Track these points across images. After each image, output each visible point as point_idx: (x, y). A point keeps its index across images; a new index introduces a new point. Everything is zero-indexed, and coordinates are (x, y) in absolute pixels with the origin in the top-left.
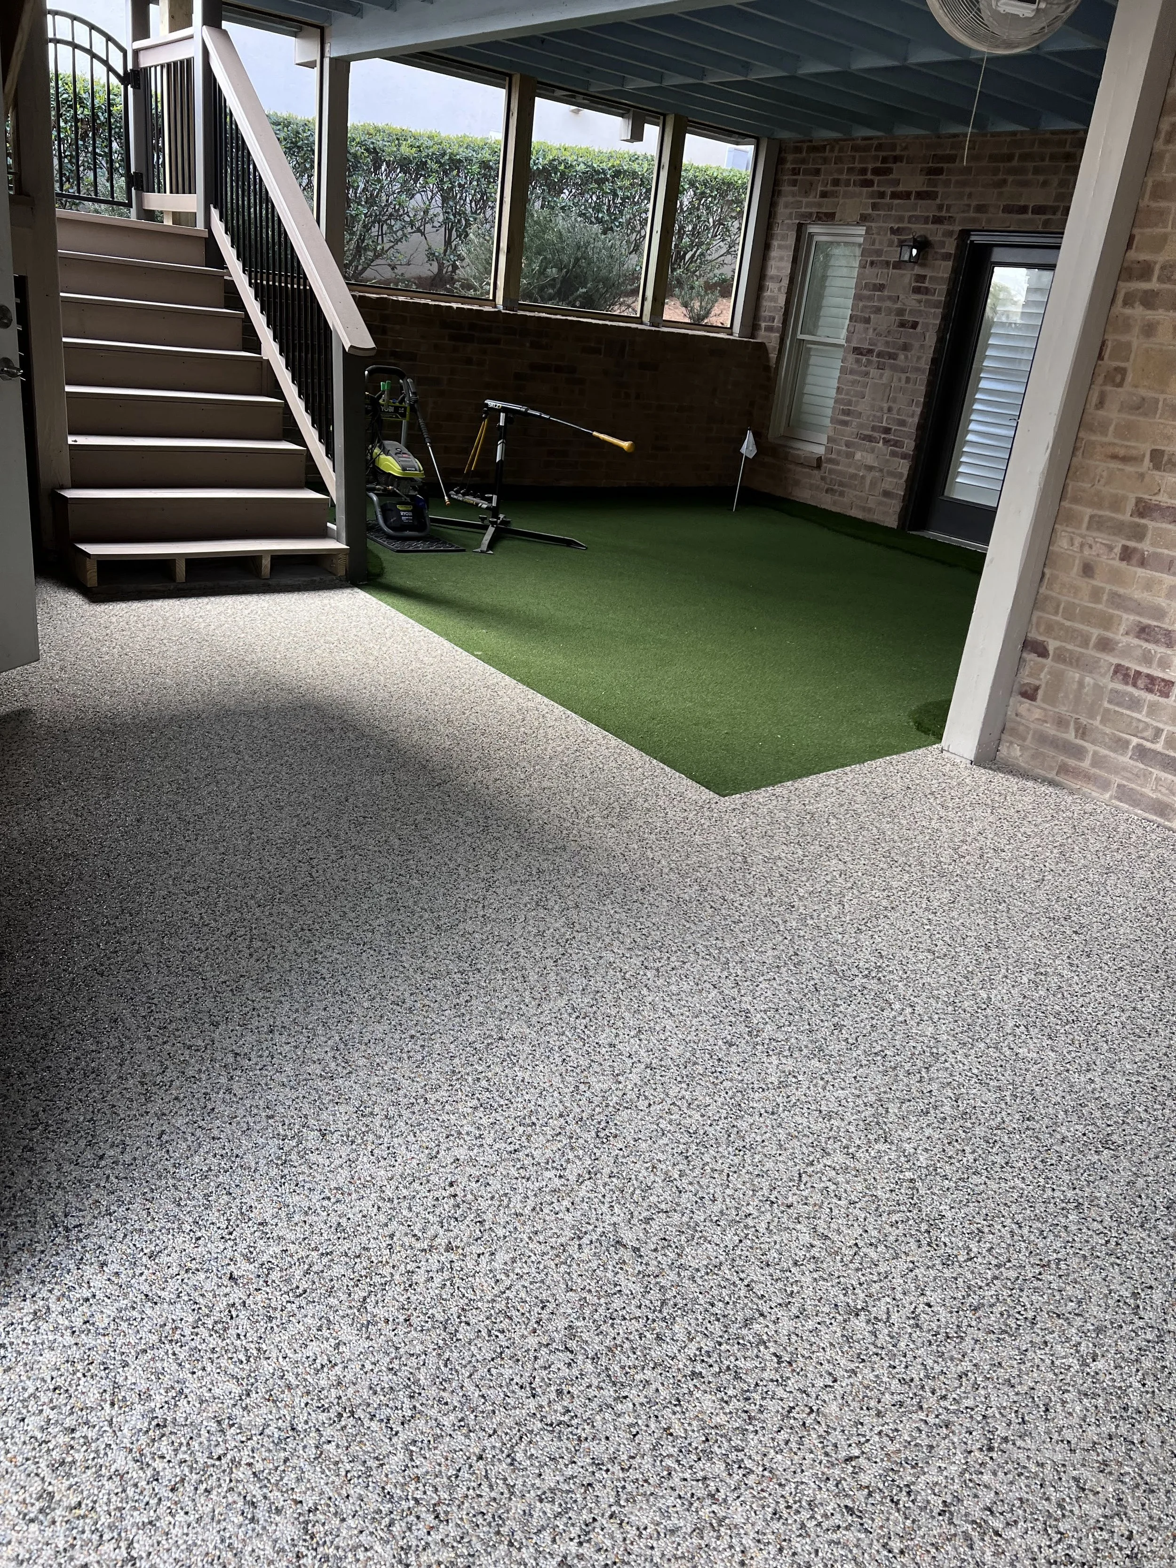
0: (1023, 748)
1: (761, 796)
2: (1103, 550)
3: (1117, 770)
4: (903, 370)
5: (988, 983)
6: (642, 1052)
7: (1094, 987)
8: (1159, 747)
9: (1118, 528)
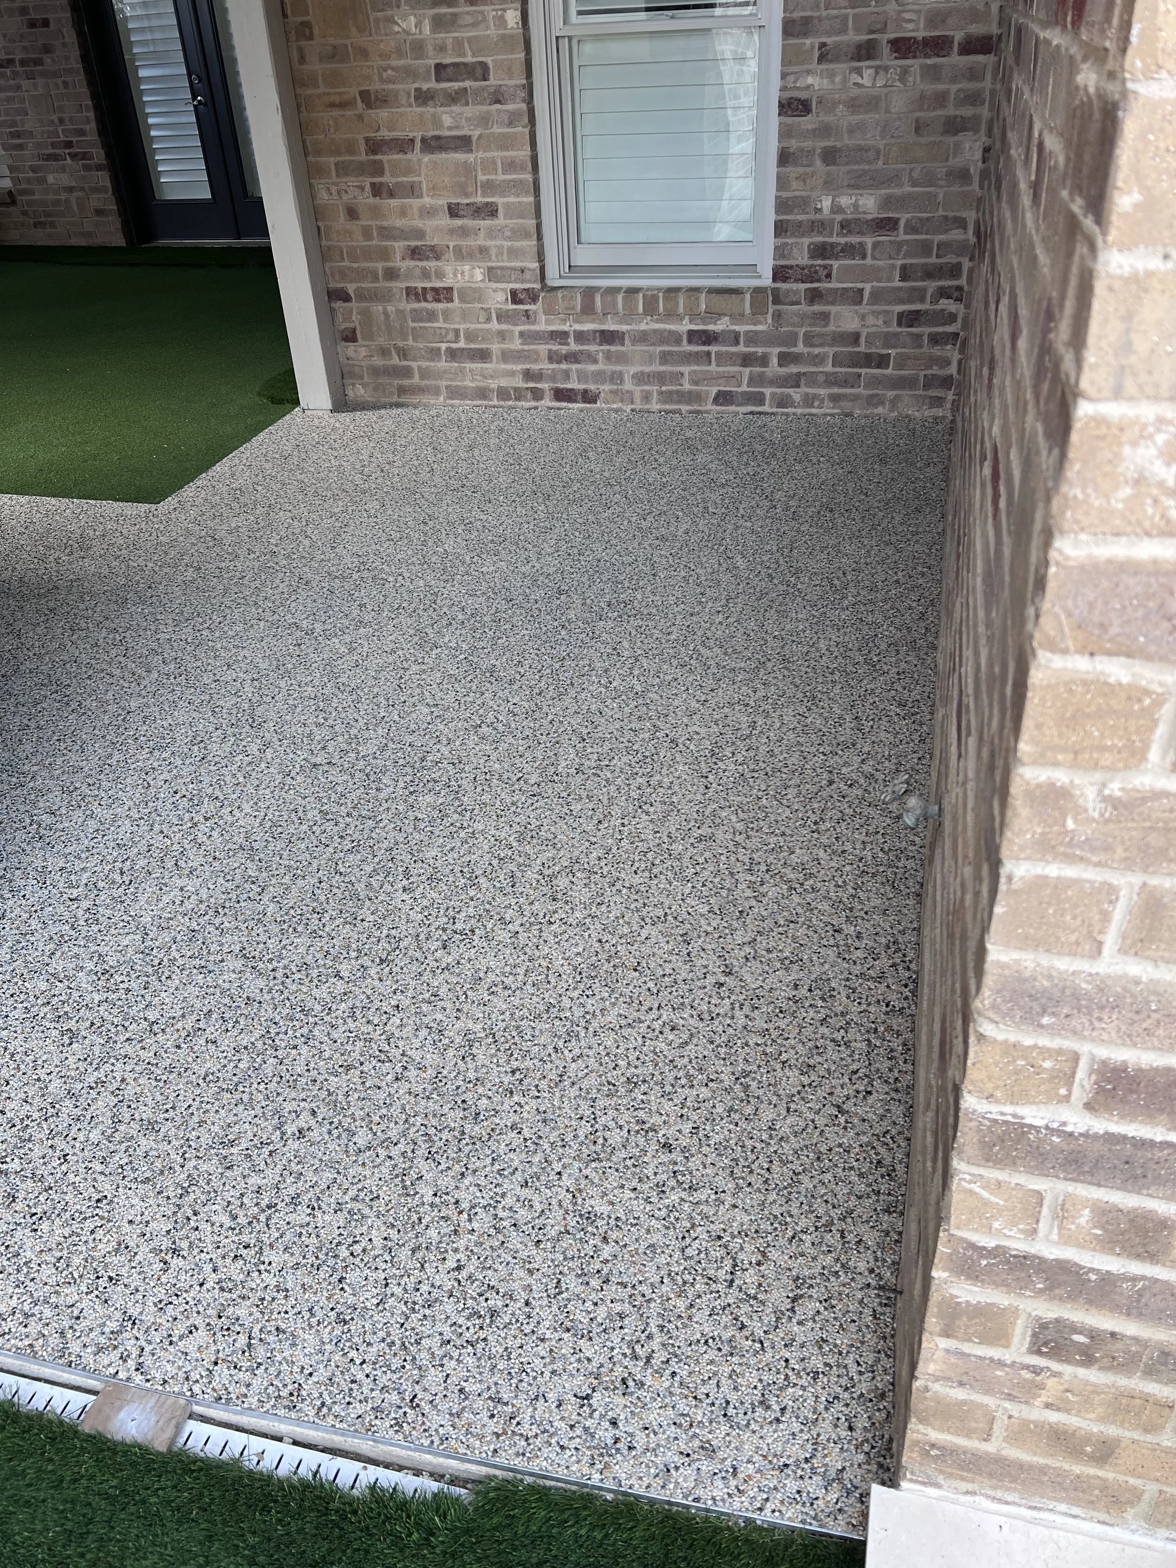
0: (364, 385)
1: (189, 491)
2: (357, 192)
3: (439, 375)
4: (55, 75)
5: (438, 542)
6: (241, 675)
7: (504, 518)
8: (462, 344)
9: (361, 169)
